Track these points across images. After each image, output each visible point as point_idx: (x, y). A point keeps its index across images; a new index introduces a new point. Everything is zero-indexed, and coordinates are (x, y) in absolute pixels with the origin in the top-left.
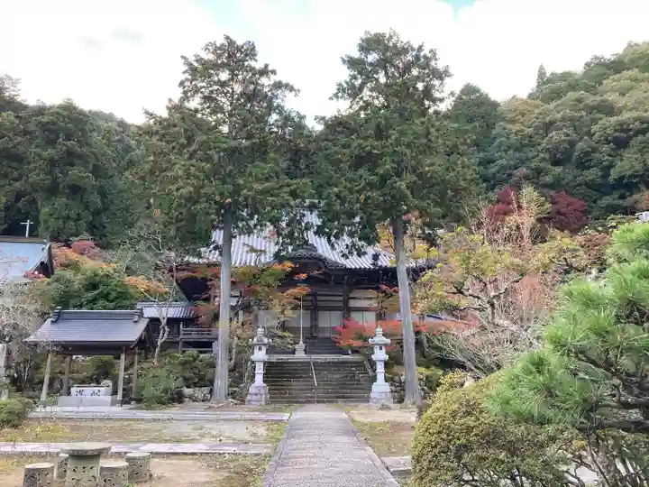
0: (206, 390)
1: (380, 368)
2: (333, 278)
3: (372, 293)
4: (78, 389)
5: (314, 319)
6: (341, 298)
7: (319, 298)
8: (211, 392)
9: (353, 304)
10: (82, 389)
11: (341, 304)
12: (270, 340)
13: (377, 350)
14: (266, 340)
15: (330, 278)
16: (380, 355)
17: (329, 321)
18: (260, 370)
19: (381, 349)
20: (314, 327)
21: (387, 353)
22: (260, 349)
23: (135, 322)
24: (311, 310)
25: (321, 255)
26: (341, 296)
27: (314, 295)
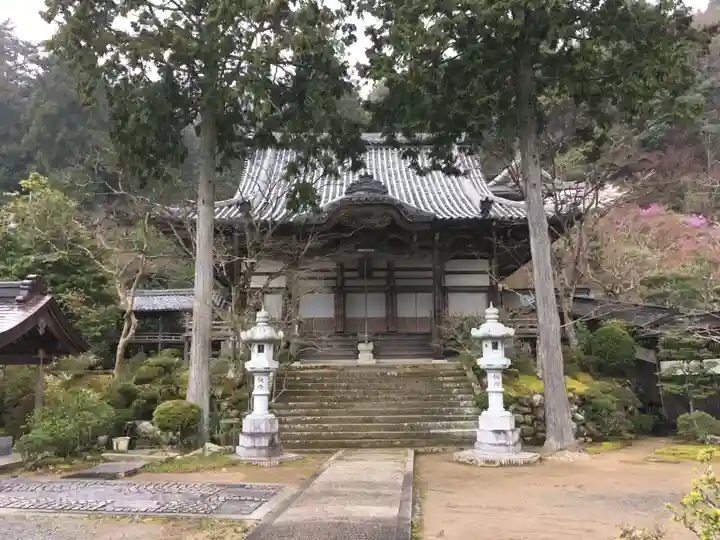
1: (494, 385)
2: (415, 238)
3: (483, 265)
5: (391, 304)
6: (430, 274)
7: (397, 274)
9: (452, 281)
11: (430, 283)
13: (487, 349)
15: (411, 240)
16: (493, 358)
17: (415, 308)
18: (261, 389)
19: (495, 347)
20: (392, 317)
21: (506, 355)
22: (261, 350)
23: (21, 302)
24: (386, 292)
25: (393, 200)
26: (429, 269)
27: (390, 269)
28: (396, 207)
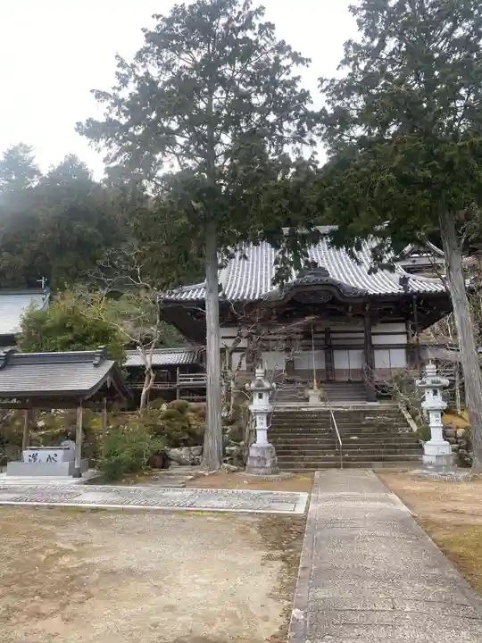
0: (195, 450)
1: (435, 421)
2: (350, 309)
3: (401, 328)
4: (31, 453)
5: (329, 360)
6: (362, 335)
7: (333, 336)
8: (201, 453)
9: (377, 340)
10: (35, 452)
11: (362, 342)
12: (274, 385)
13: (429, 396)
14: (267, 385)
15: (347, 310)
16: (435, 402)
17: (348, 361)
18: (261, 425)
19: (435, 393)
20: (330, 369)
21: (444, 399)
22: (260, 397)
23: (96, 365)
24: (325, 349)
25: (334, 281)
26: (362, 332)
27: (327, 332)
28: (336, 286)
